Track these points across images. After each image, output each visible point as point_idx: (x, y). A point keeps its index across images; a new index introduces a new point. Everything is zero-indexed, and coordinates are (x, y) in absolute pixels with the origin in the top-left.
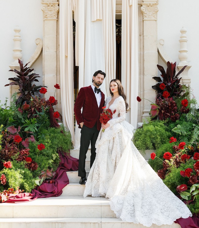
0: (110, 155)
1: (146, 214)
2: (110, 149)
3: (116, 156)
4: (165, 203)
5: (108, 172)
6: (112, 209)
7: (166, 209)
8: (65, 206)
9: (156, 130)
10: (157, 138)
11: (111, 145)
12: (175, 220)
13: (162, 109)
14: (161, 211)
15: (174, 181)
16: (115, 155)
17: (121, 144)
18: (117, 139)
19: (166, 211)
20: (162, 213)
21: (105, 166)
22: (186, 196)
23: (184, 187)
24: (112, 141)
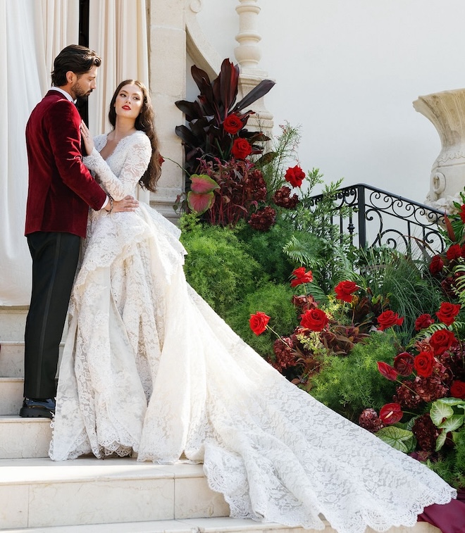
0: (117, 319)
1: (328, 498)
2: (115, 299)
3: (138, 321)
4: (367, 461)
5: (118, 373)
6: (213, 489)
7: (376, 478)
8: (57, 482)
9: (219, 253)
10: (226, 276)
11: (118, 286)
12: (421, 511)
13: (224, 191)
14: (367, 483)
15: (356, 395)
16: (137, 318)
17: (151, 280)
18: (137, 267)
19: (379, 486)
20: (370, 491)
21: (107, 352)
22: (396, 439)
23: (392, 413)
24: (119, 272)
